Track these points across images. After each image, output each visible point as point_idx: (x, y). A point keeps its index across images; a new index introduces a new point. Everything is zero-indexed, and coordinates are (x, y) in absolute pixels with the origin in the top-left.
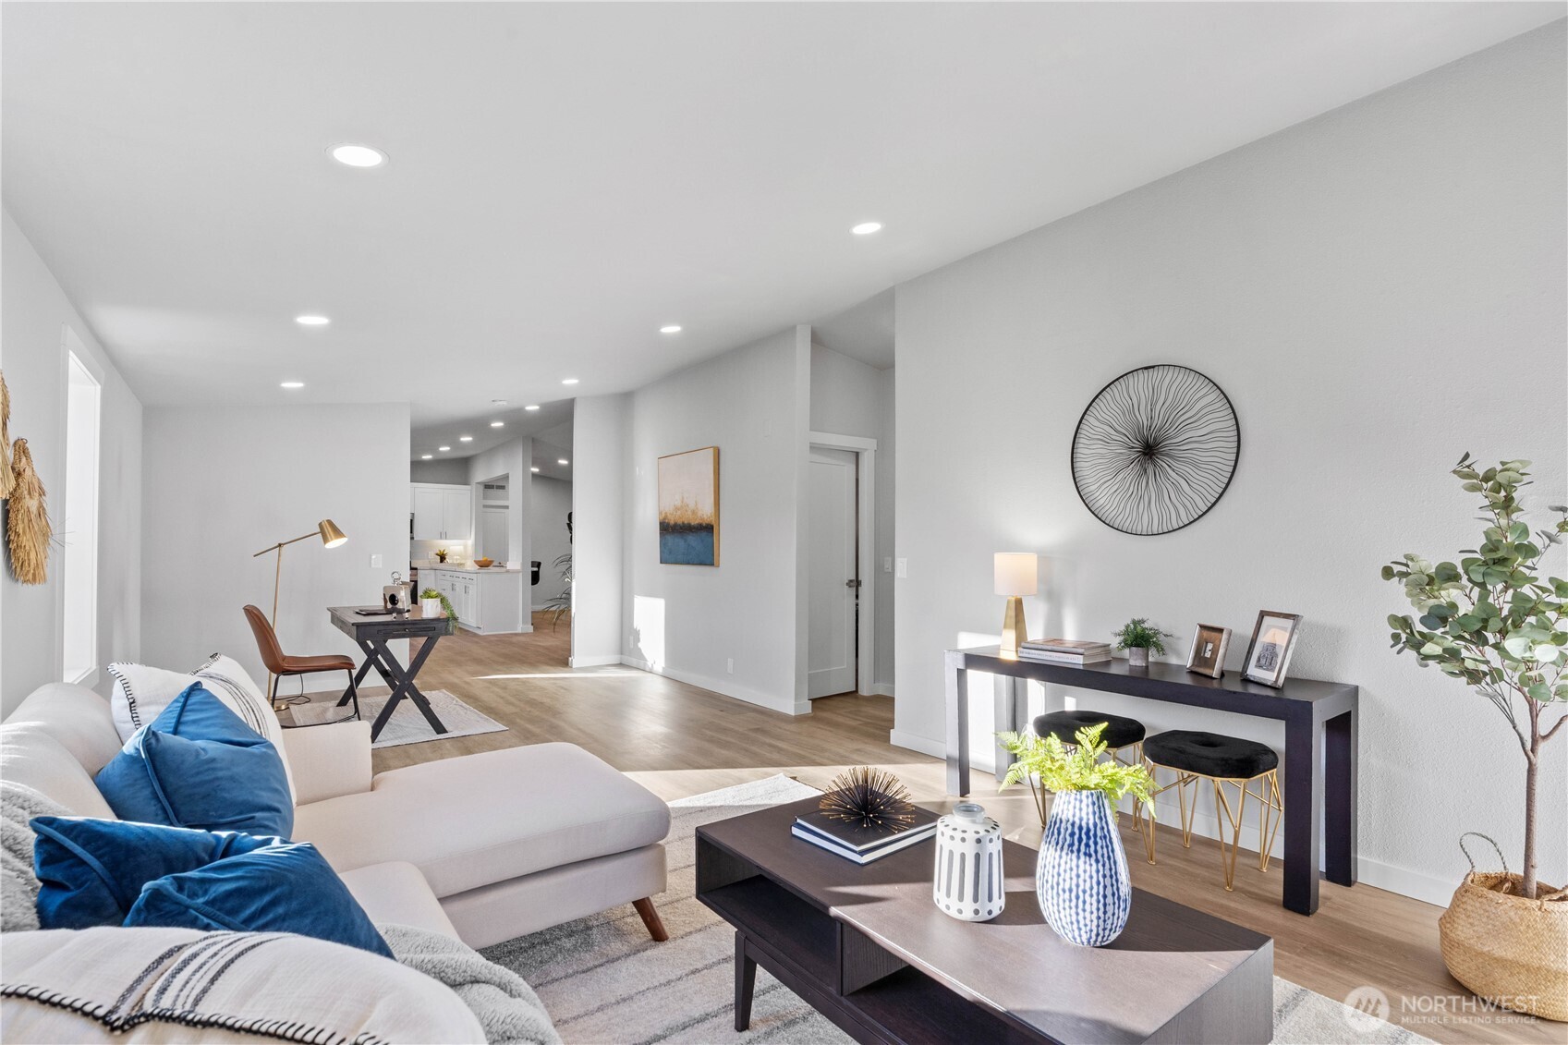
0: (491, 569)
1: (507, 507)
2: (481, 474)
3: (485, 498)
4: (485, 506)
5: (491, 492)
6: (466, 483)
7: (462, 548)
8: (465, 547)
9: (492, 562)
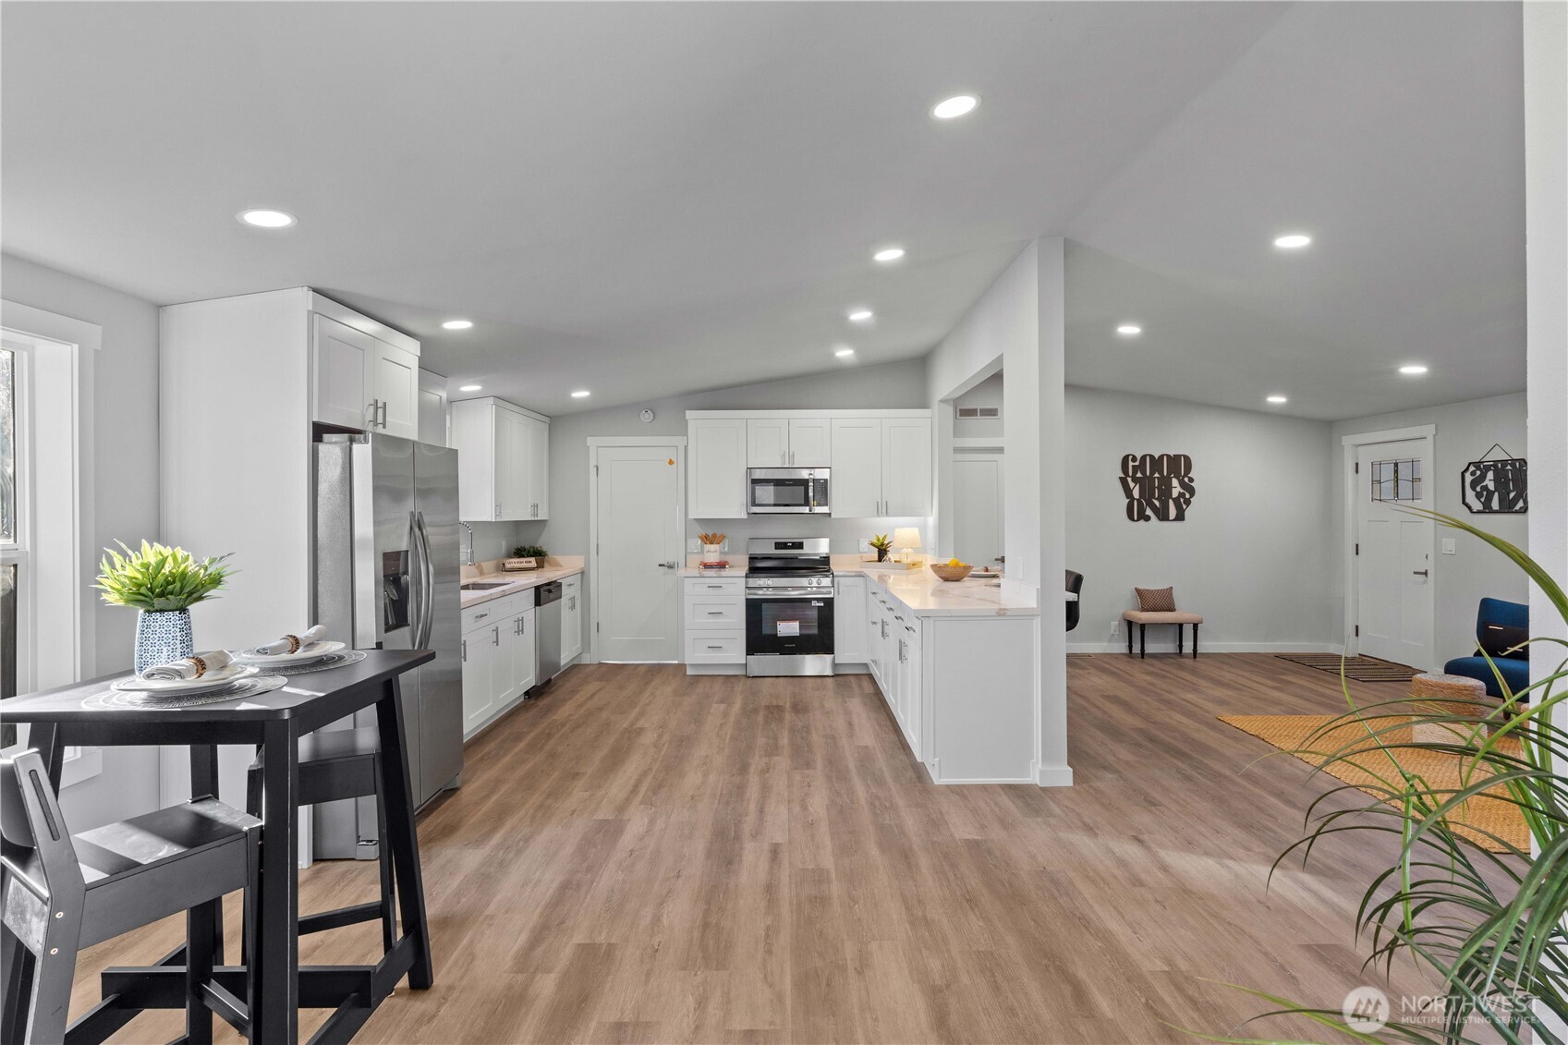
0: (967, 582)
1: (1000, 450)
2: (950, 379)
3: (957, 432)
4: (957, 450)
5: (970, 422)
6: (923, 403)
7: (915, 531)
8: (923, 529)
9: (968, 568)
